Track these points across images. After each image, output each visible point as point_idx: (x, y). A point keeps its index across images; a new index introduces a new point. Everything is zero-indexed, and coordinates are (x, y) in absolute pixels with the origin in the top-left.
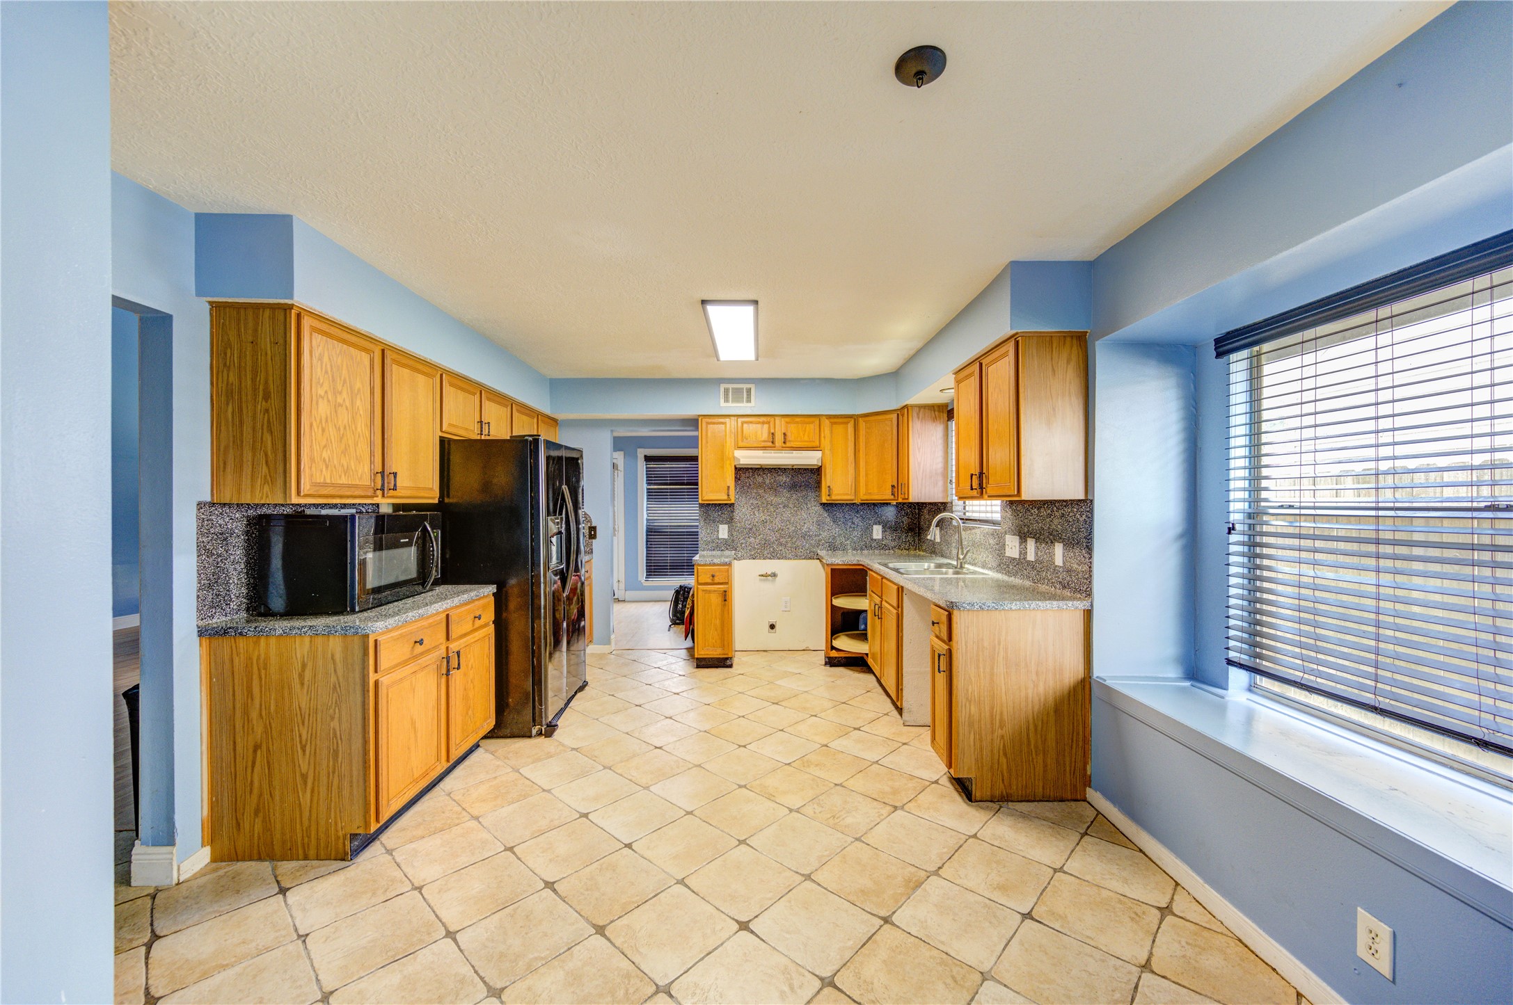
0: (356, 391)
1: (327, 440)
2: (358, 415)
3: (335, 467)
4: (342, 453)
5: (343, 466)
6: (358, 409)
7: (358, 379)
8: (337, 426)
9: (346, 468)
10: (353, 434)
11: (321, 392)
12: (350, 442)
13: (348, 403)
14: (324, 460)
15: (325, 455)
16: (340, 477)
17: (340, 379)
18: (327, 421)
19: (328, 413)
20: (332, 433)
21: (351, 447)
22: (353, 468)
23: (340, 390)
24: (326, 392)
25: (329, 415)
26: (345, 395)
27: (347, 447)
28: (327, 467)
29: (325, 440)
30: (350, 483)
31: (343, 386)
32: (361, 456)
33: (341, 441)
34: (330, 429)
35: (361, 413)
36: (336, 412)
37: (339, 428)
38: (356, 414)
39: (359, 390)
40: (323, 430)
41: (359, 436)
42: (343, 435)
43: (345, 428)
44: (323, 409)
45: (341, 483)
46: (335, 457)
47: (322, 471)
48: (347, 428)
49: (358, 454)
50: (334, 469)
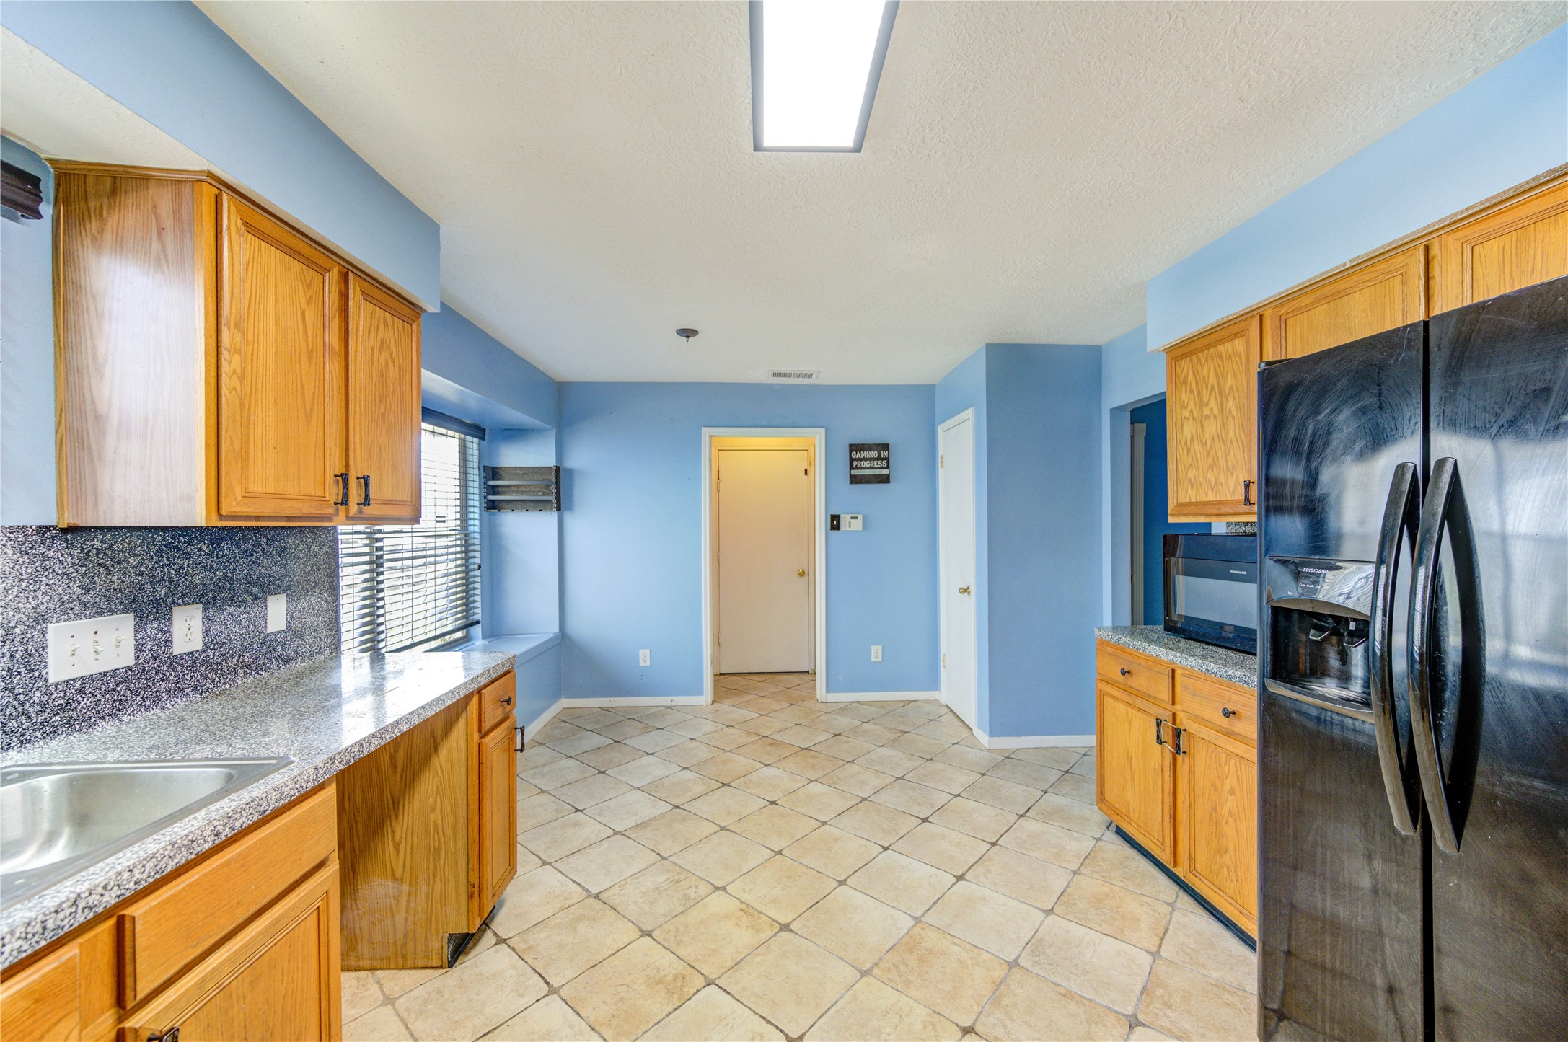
0: (1227, 392)
1: (1193, 459)
2: (1230, 418)
3: (1201, 485)
4: (1209, 468)
5: (1210, 481)
6: (1230, 410)
7: (1229, 376)
8: (1204, 441)
9: (1213, 483)
10: (1223, 443)
11: (1186, 413)
12: (1219, 454)
13: (1216, 411)
14: (1190, 480)
15: (1190, 475)
16: (1207, 494)
17: (1207, 389)
18: (1192, 440)
19: (1194, 431)
20: (1197, 451)
21: (1220, 459)
22: (1223, 481)
23: (1206, 401)
24: (1191, 411)
25: (1194, 435)
26: (1213, 403)
27: (1215, 459)
28: (1192, 486)
29: (1190, 459)
30: (1218, 499)
31: (1210, 394)
32: (1234, 466)
33: (1208, 456)
34: (1196, 447)
35: (1234, 413)
36: (1202, 426)
37: (1206, 442)
38: (1227, 418)
39: (1231, 389)
40: (1189, 450)
41: (1231, 442)
42: (1210, 448)
43: (1213, 440)
44: (1189, 429)
45: (1208, 500)
46: (1201, 475)
47: (1187, 491)
48: (1216, 438)
49: (1230, 464)
50: (1199, 487)
